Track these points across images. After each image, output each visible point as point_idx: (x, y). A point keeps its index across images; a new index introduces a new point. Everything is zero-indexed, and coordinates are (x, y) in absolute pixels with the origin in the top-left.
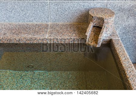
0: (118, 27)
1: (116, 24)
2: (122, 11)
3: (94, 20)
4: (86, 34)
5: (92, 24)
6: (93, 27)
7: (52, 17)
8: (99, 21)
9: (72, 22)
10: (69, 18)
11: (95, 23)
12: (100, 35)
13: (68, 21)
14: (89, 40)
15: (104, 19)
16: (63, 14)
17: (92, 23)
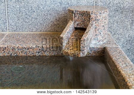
0: (118, 39)
1: (115, 34)
2: (122, 13)
3: (75, 16)
4: (61, 36)
5: (72, 23)
6: (75, 30)
7: (11, 21)
8: (83, 17)
9: (44, 31)
10: (39, 24)
11: (77, 22)
12: (84, 35)
13: (37, 29)
14: (67, 47)
15: (91, 13)
16: (28, 17)
17: (71, 21)
